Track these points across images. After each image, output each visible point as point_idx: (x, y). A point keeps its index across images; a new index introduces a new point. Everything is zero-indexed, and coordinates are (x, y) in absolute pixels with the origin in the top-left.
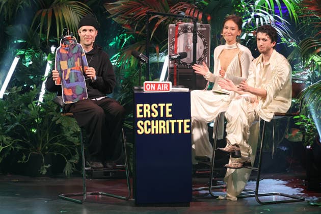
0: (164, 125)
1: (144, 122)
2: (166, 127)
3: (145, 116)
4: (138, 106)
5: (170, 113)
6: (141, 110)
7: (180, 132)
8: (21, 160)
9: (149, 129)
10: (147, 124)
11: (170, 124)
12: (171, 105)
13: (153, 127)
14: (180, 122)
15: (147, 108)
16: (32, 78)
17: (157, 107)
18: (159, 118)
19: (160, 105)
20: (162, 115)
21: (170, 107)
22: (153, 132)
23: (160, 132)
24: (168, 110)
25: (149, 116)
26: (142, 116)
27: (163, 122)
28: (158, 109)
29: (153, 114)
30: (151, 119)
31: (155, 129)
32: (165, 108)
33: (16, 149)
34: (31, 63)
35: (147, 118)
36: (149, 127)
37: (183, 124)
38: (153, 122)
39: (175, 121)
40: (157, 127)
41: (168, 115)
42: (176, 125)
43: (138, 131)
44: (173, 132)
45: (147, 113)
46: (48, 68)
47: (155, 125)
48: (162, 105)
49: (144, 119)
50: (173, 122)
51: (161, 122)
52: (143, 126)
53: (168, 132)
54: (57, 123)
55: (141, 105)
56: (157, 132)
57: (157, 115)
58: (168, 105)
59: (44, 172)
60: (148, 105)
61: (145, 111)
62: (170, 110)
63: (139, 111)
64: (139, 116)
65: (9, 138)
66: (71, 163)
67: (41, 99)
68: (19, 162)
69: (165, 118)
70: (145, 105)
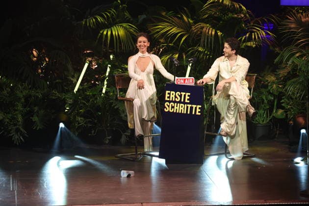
0: (183, 107)
1: (170, 103)
2: (184, 108)
3: (171, 100)
4: (167, 92)
5: (188, 100)
6: (169, 95)
7: (193, 113)
8: (91, 133)
9: (173, 109)
10: (172, 105)
11: (187, 107)
12: (189, 94)
13: (175, 108)
14: (194, 106)
15: (173, 94)
16: (97, 77)
17: (179, 94)
18: (180, 102)
19: (182, 93)
20: (182, 101)
21: (188, 96)
22: (175, 111)
23: (180, 112)
24: (187, 97)
25: (174, 100)
26: (169, 99)
27: (183, 105)
28: (181, 96)
29: (176, 99)
30: (175, 102)
31: (177, 109)
32: (185, 95)
33: (87, 126)
34: (96, 66)
35: (172, 101)
36: (173, 107)
37: (196, 108)
38: (176, 104)
39: (191, 105)
40: (178, 108)
41: (186, 101)
42: (192, 108)
43: (165, 109)
44: (189, 113)
45: (172, 98)
46: (108, 70)
47: (177, 106)
48: (183, 94)
49: (170, 102)
50: (189, 106)
51: (181, 105)
52: (169, 106)
53: (185, 112)
54: (115, 107)
55: (169, 92)
56: (178, 112)
57: (179, 100)
58: (187, 94)
59: (107, 142)
60: (174, 93)
61: (171, 96)
62: (189, 98)
63: (167, 95)
64: (166, 99)
65: (82, 119)
66: (125, 135)
67: (104, 91)
68: (90, 135)
69: (184, 103)
70: (172, 92)
